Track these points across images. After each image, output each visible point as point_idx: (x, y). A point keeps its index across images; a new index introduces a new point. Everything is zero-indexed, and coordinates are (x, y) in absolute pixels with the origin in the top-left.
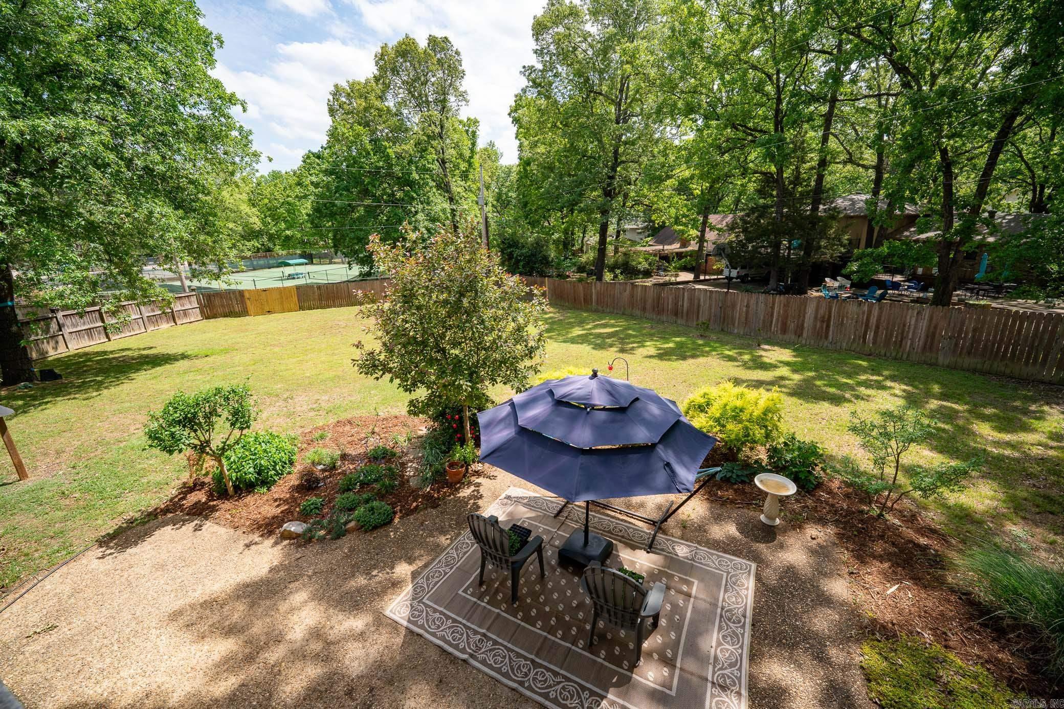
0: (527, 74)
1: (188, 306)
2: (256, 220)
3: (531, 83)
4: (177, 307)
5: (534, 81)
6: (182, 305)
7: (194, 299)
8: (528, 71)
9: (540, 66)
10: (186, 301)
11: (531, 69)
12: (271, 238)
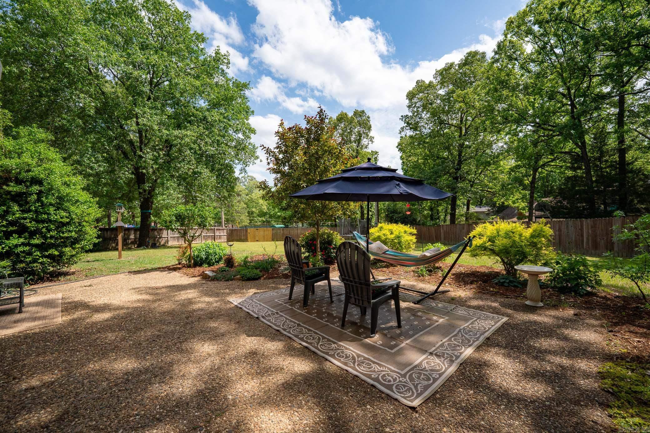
0: (404, 120)
1: (222, 234)
2: (265, 207)
3: (406, 124)
4: (217, 233)
5: (408, 123)
6: (220, 233)
7: (225, 231)
8: (404, 118)
9: (410, 114)
10: (221, 231)
11: (407, 116)
12: (271, 217)
